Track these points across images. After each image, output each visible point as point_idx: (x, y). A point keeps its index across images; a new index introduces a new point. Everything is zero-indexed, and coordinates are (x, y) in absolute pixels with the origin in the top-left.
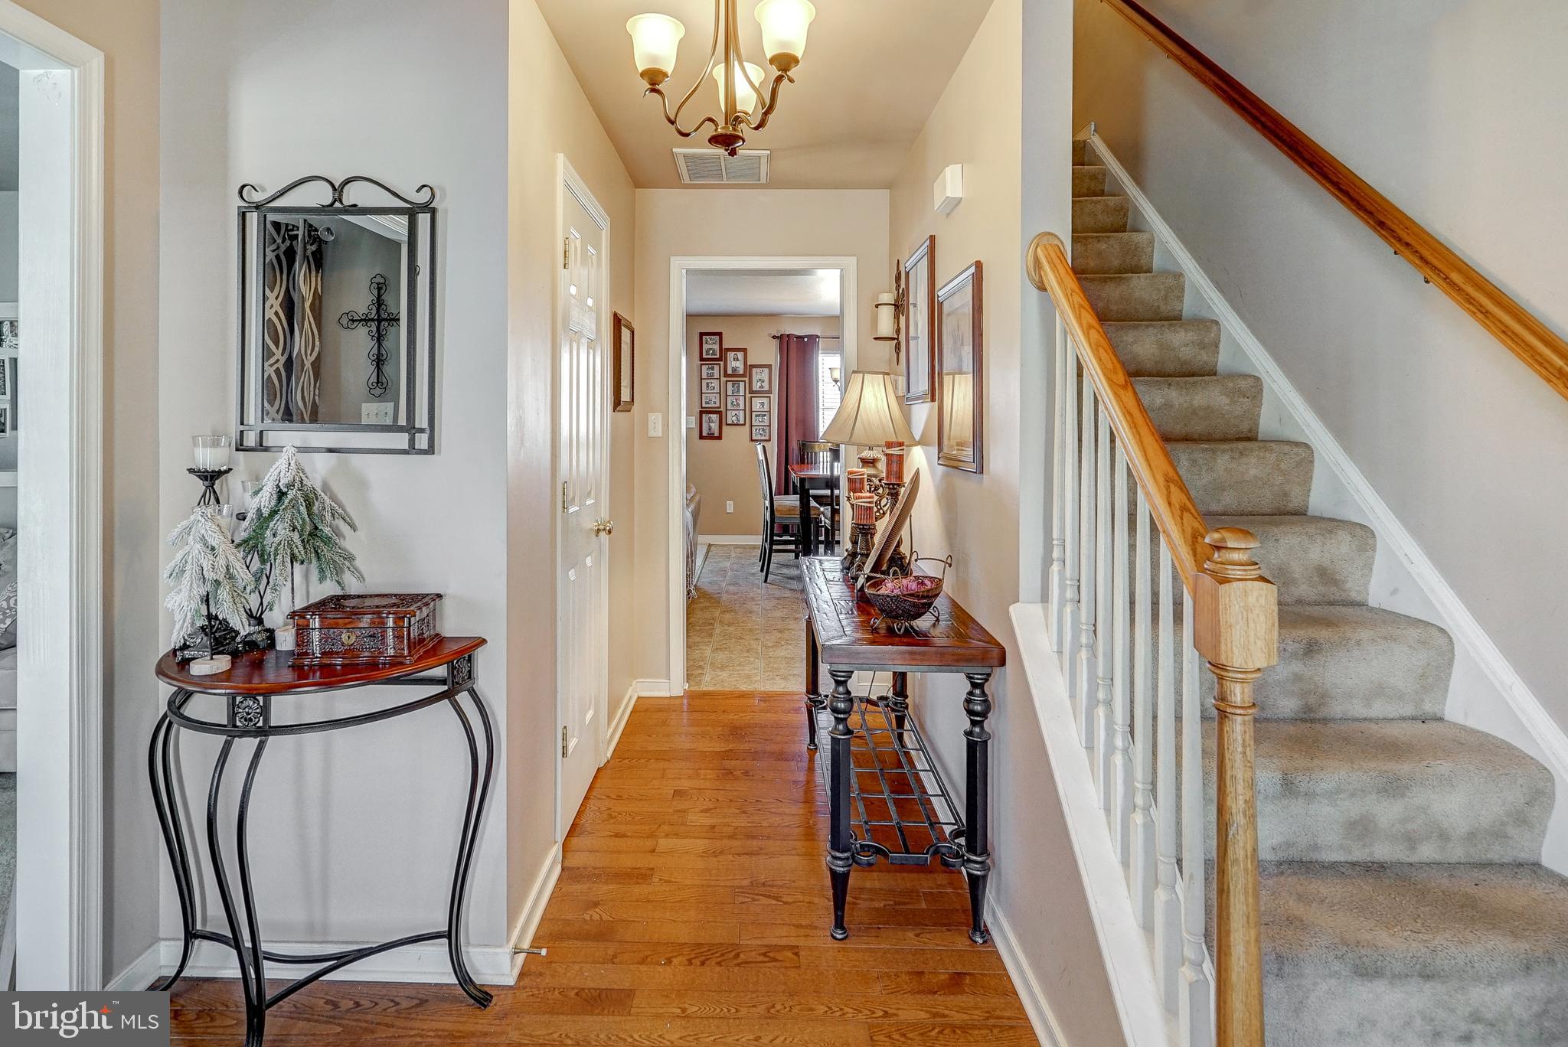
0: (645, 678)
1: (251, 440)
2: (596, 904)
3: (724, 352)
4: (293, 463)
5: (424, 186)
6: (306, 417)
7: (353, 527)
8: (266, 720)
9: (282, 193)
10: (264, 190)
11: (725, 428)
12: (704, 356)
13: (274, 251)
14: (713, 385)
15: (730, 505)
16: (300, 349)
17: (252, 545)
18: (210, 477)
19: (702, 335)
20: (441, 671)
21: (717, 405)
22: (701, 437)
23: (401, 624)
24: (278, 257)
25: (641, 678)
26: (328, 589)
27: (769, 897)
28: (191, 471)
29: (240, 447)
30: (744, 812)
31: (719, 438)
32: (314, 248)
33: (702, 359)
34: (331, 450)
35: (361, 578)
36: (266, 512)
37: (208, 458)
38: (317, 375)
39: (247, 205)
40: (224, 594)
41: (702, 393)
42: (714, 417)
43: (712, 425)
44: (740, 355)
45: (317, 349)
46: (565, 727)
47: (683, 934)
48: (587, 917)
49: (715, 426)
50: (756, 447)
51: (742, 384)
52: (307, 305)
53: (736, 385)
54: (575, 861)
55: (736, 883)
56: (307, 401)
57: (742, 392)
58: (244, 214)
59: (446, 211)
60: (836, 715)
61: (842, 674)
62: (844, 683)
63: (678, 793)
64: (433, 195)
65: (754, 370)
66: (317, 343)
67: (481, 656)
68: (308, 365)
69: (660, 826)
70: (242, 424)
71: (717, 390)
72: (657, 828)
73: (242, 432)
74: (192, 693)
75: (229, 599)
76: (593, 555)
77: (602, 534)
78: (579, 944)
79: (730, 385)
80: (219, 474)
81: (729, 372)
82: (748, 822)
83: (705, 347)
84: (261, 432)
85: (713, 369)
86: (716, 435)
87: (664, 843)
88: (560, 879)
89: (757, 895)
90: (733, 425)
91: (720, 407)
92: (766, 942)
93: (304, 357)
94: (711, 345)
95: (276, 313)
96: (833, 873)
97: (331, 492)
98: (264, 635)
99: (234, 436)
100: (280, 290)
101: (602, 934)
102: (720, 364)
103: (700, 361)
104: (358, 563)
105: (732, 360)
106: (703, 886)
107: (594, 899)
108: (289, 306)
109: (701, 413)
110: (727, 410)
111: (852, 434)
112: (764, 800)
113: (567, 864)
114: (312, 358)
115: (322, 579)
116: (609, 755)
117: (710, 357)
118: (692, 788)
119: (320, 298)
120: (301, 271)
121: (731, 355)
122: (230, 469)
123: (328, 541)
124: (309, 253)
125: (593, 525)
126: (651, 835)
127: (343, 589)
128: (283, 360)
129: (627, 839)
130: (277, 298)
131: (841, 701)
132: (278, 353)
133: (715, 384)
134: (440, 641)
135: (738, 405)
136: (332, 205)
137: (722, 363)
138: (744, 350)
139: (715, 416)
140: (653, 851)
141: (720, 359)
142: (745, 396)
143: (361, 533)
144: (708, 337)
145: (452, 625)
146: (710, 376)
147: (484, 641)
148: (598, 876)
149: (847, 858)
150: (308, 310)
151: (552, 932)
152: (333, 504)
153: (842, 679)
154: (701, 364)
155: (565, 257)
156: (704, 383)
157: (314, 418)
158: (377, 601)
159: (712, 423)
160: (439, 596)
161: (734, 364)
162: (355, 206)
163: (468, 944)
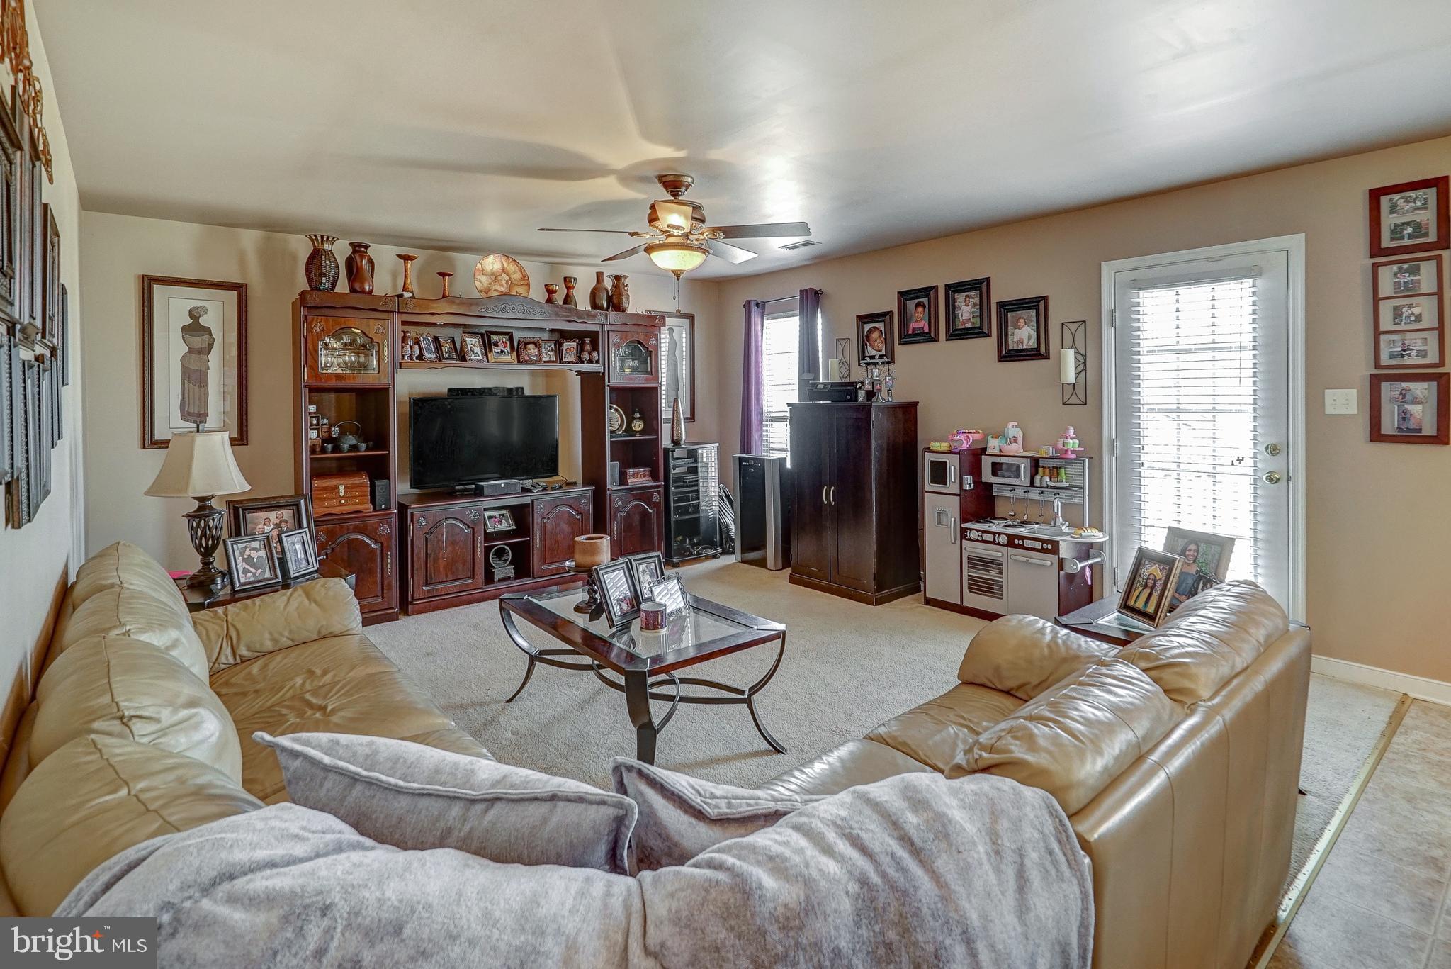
12: (1386, 242)
14: (1417, 310)
19: (1375, 194)
31: (1439, 438)
33: (1376, 250)
41: (1377, 333)
42: (1422, 388)
43: (1414, 408)
49: (1423, 412)
85: (1415, 270)
86: (1429, 430)
91: (1440, 360)
102: (1437, 257)
103: (1372, 256)
109: (1375, 379)
117: (1406, 242)
133: (1424, 307)
139: (1424, 385)
146: (1407, 291)
154: (1376, 266)
156: (1386, 308)
159: (1414, 404)
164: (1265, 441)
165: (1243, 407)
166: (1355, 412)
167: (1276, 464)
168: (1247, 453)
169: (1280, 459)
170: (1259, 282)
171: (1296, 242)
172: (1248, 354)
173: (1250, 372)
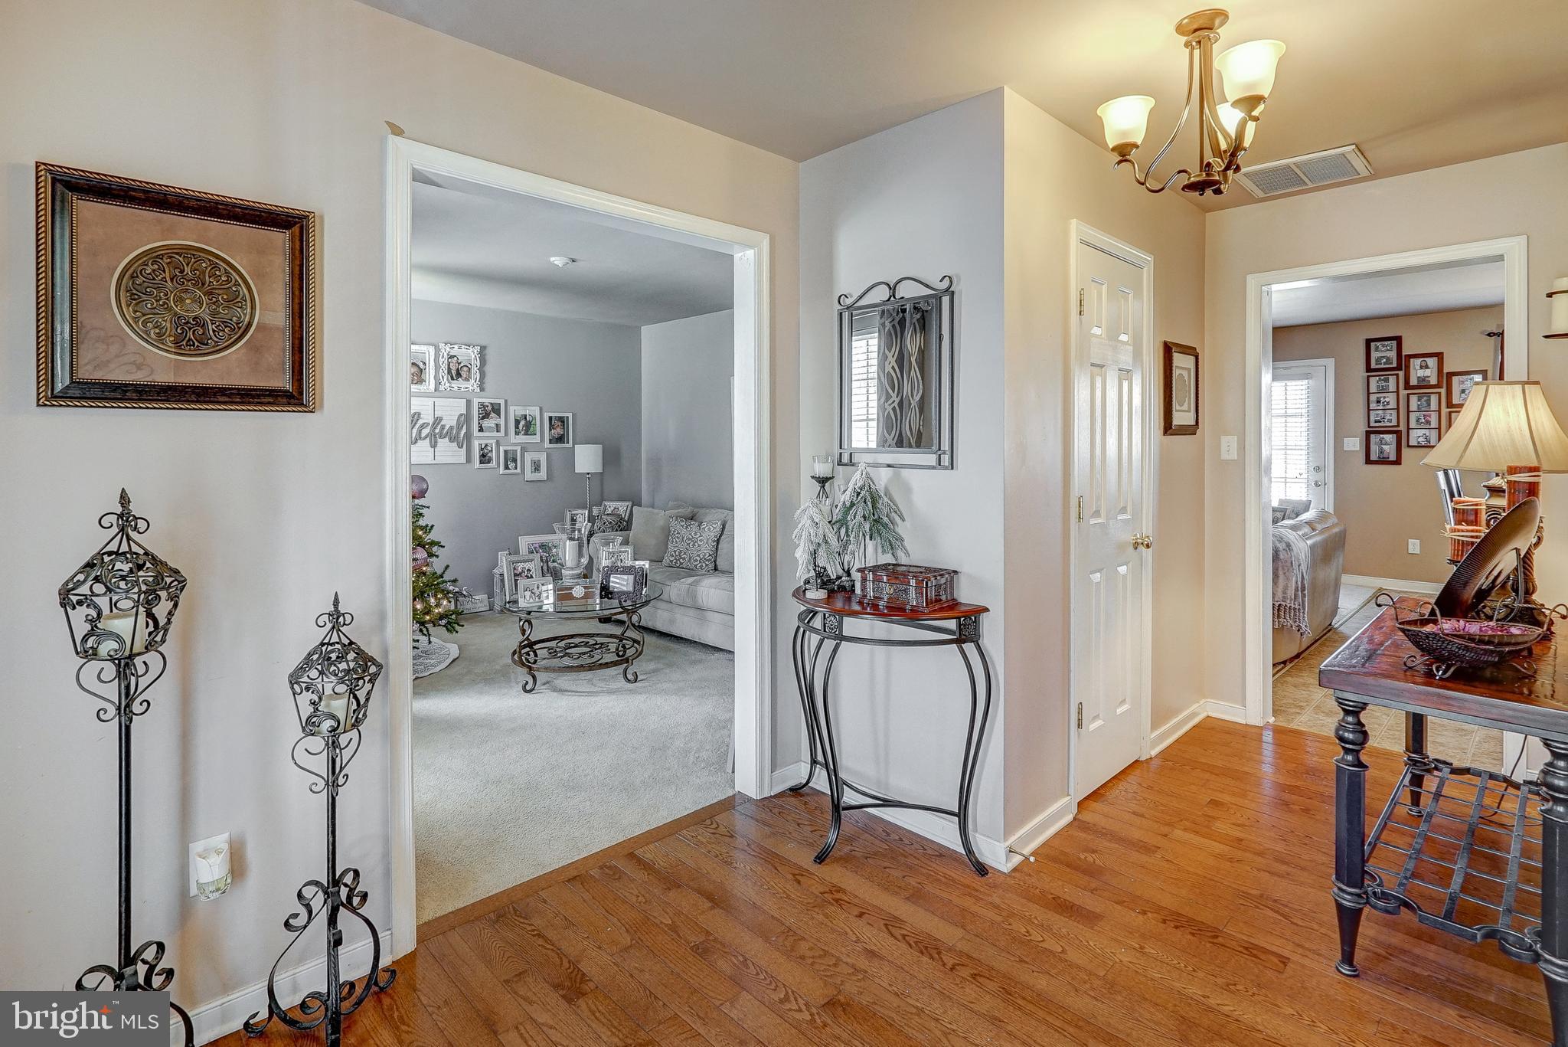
0: (1218, 699)
1: (845, 459)
2: (1094, 851)
3: (1403, 362)
4: (864, 473)
5: (945, 277)
6: (913, 444)
7: (903, 520)
8: (841, 631)
9: (861, 297)
10: (851, 296)
11: (1405, 451)
12: (1373, 366)
13: (891, 322)
14: (1387, 400)
15: (1414, 544)
16: (907, 392)
17: (839, 523)
18: (823, 481)
19: (1368, 342)
20: (952, 624)
21: (1394, 423)
22: (1368, 461)
23: (922, 585)
24: (894, 326)
25: (1212, 698)
26: (887, 559)
27: (1277, 912)
28: (813, 477)
29: (840, 463)
30: (1285, 840)
31: (1398, 462)
32: (918, 316)
33: (1369, 369)
34: (889, 466)
35: (907, 554)
36: (848, 504)
37: (821, 470)
38: (921, 410)
39: (842, 307)
40: (821, 552)
41: (1369, 410)
42: (1388, 437)
43: (1386, 448)
44: (1432, 362)
45: (921, 391)
46: (1081, 703)
47: (1168, 901)
48: (1083, 857)
49: (1390, 450)
50: (1437, 475)
51: (1434, 399)
52: (913, 359)
53: (1425, 398)
54: (1087, 817)
55: (1243, 888)
56: (914, 431)
57: (1434, 405)
58: (841, 313)
59: (961, 292)
60: (1343, 745)
61: (1351, 704)
62: (1356, 714)
63: (1214, 803)
64: (951, 282)
65: (1455, 379)
66: (921, 387)
67: (985, 620)
68: (914, 403)
69: (1182, 820)
70: (841, 448)
71: (1393, 405)
72: (1178, 821)
73: (841, 453)
74: (817, 612)
75: (825, 555)
76: (1130, 565)
77: (1142, 548)
78: (1068, 870)
79: (1414, 400)
80: (827, 479)
81: (1413, 382)
82: (1285, 850)
83: (1374, 355)
84: (851, 454)
85: (1386, 380)
86: (1393, 457)
87: (1178, 833)
88: (1070, 825)
89: (1263, 905)
90: (1419, 446)
91: (1398, 426)
92: (1252, 940)
93: (911, 399)
94: (1385, 353)
95: (893, 368)
96: (1339, 906)
97: (890, 495)
98: (850, 583)
99: (837, 457)
100: (895, 350)
101: (1091, 871)
102: (1397, 375)
103: (1367, 372)
104: (906, 543)
105: (1418, 367)
106: (1205, 877)
107: (1094, 848)
108: (901, 360)
109: (1368, 434)
110: (1408, 429)
111: (1462, 457)
112: (1316, 839)
113: (1080, 817)
114: (917, 398)
115: (884, 552)
116: (1154, 753)
117: (1382, 366)
118: (1232, 803)
119: (923, 352)
120: (908, 334)
121: (1416, 363)
122: (833, 477)
123: (886, 526)
124: (915, 320)
125: (1131, 539)
126: (1170, 824)
127: (896, 560)
128: (897, 400)
129: (1143, 819)
130: (893, 357)
131: (1349, 731)
132: (894, 395)
133: (1391, 399)
134: (954, 605)
135: (1428, 422)
136: (889, 300)
137: (1401, 374)
138: (1439, 356)
139: (1391, 436)
140: (1166, 836)
141: (1399, 368)
142: (1439, 411)
143: (907, 523)
144: (1378, 344)
145: (966, 595)
146: (1383, 390)
147: (986, 610)
148: (1104, 834)
149: (1359, 896)
150: (914, 363)
151: (1052, 855)
152: (889, 502)
153: (1351, 709)
154: (1368, 377)
155: (1081, 305)
156: (1373, 398)
157: (918, 445)
158: (916, 570)
159: (1387, 445)
160: (955, 572)
161: (1421, 373)
162: (903, 298)
163: (976, 830)
164: (1313, 465)
165: (1302, 448)
166: (1358, 449)
167: (1320, 476)
168: (1304, 471)
169: (1322, 474)
170: (1310, 381)
171: (1330, 362)
172: (1304, 419)
173: (1305, 429)
